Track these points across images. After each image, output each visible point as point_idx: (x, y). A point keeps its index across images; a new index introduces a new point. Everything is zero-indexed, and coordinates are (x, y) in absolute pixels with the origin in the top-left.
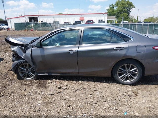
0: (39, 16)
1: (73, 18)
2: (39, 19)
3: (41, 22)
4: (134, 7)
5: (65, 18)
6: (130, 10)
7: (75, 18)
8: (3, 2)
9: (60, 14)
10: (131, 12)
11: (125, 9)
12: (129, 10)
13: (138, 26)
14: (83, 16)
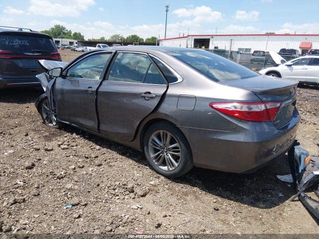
0: (212, 36)
1: (284, 42)
2: (213, 43)
3: (216, 48)
5: (265, 42)
7: (288, 42)
8: (167, 11)
9: (268, 34)
14: (310, 39)
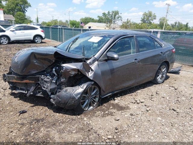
4: (30, 6)
6: (26, 9)
10: (27, 11)
11: (19, 7)
12: (24, 8)
13: (65, 30)
